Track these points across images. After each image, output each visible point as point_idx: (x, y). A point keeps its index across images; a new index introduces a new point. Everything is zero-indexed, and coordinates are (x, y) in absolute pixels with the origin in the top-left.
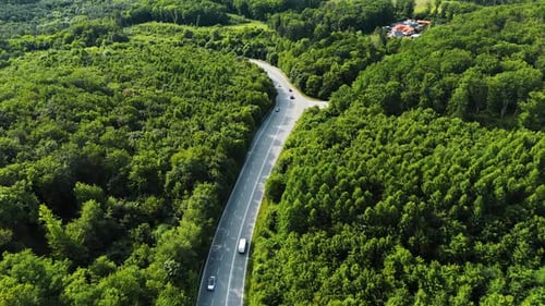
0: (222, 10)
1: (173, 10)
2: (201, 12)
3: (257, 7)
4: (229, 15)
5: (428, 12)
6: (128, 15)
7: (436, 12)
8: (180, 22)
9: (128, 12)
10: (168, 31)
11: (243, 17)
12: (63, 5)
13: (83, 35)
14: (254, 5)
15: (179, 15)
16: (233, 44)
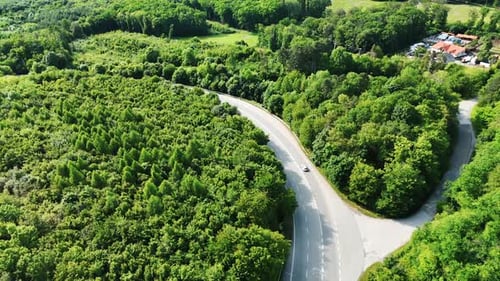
0: (200, 16)
1: (141, 17)
2: (174, 20)
3: (244, 15)
4: (209, 22)
5: (472, 23)
6: (86, 23)
7: (482, 23)
8: (150, 32)
9: (87, 19)
10: (130, 48)
11: (225, 26)
12: (15, 10)
13: (11, 54)
14: (240, 12)
15: (149, 22)
16: (214, 74)
